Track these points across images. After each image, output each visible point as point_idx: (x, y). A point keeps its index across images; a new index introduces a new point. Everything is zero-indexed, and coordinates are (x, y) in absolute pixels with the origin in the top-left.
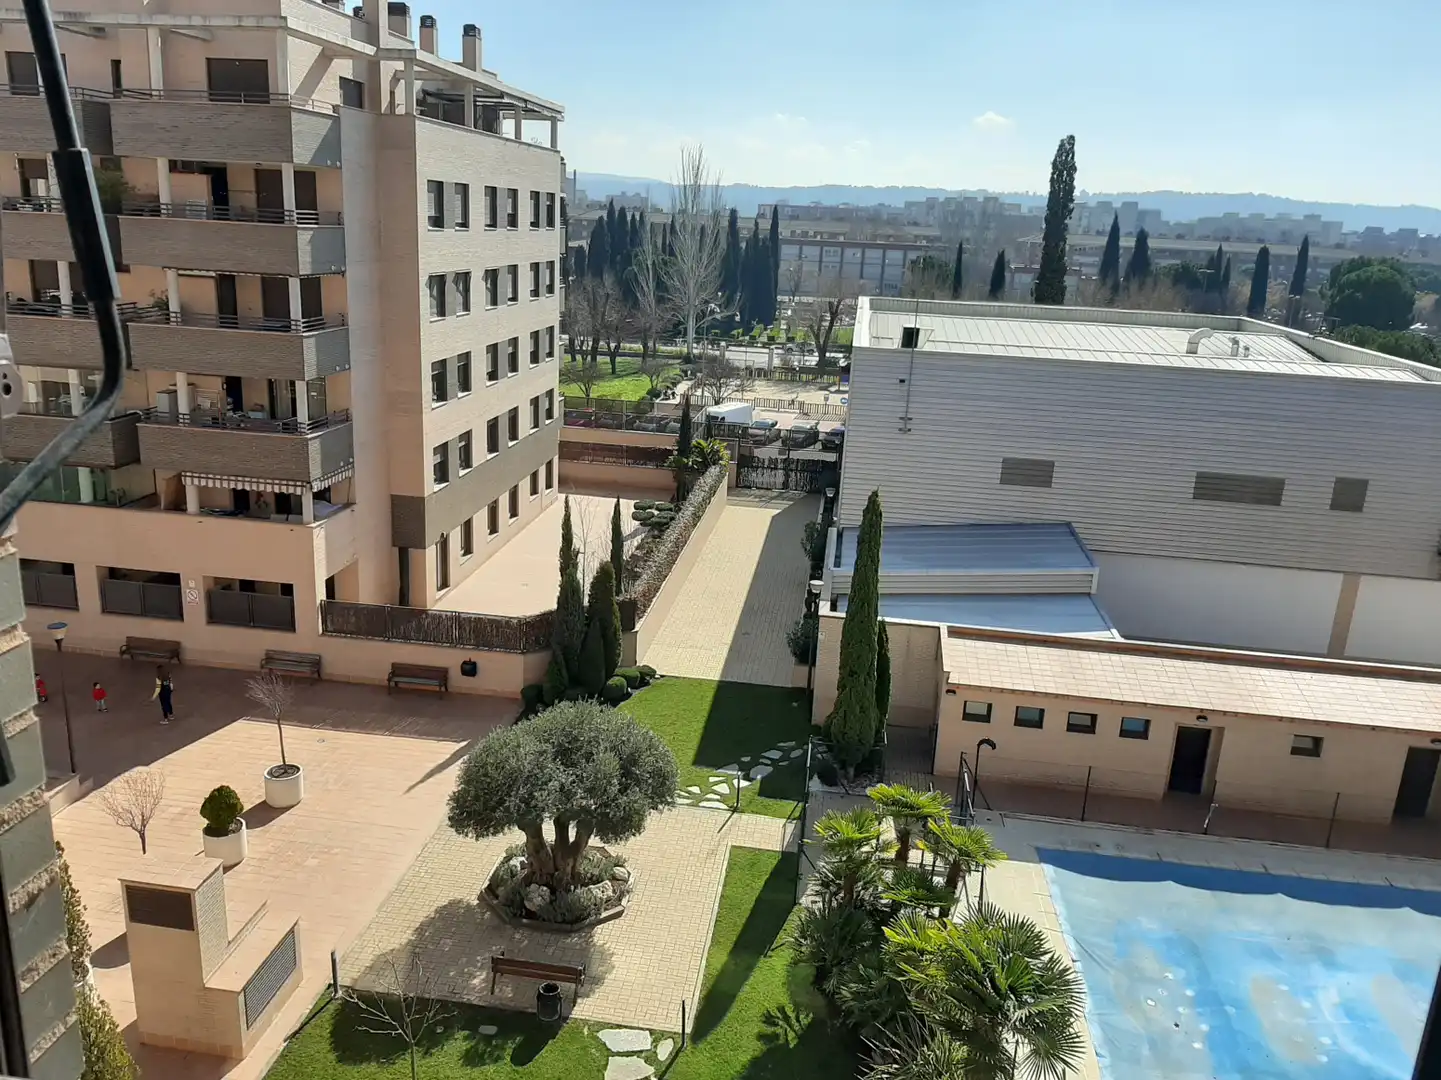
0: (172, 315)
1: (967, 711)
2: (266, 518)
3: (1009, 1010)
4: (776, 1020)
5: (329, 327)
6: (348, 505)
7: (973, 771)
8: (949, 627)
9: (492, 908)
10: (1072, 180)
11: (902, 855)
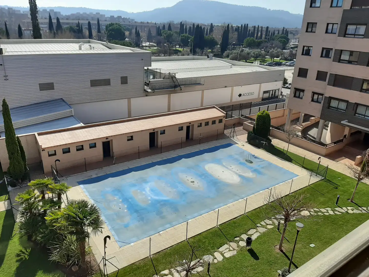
1: (49, 154)
3: (85, 222)
4: (21, 254)
7: (56, 169)
8: (37, 133)
10: (35, 3)
11: (43, 197)
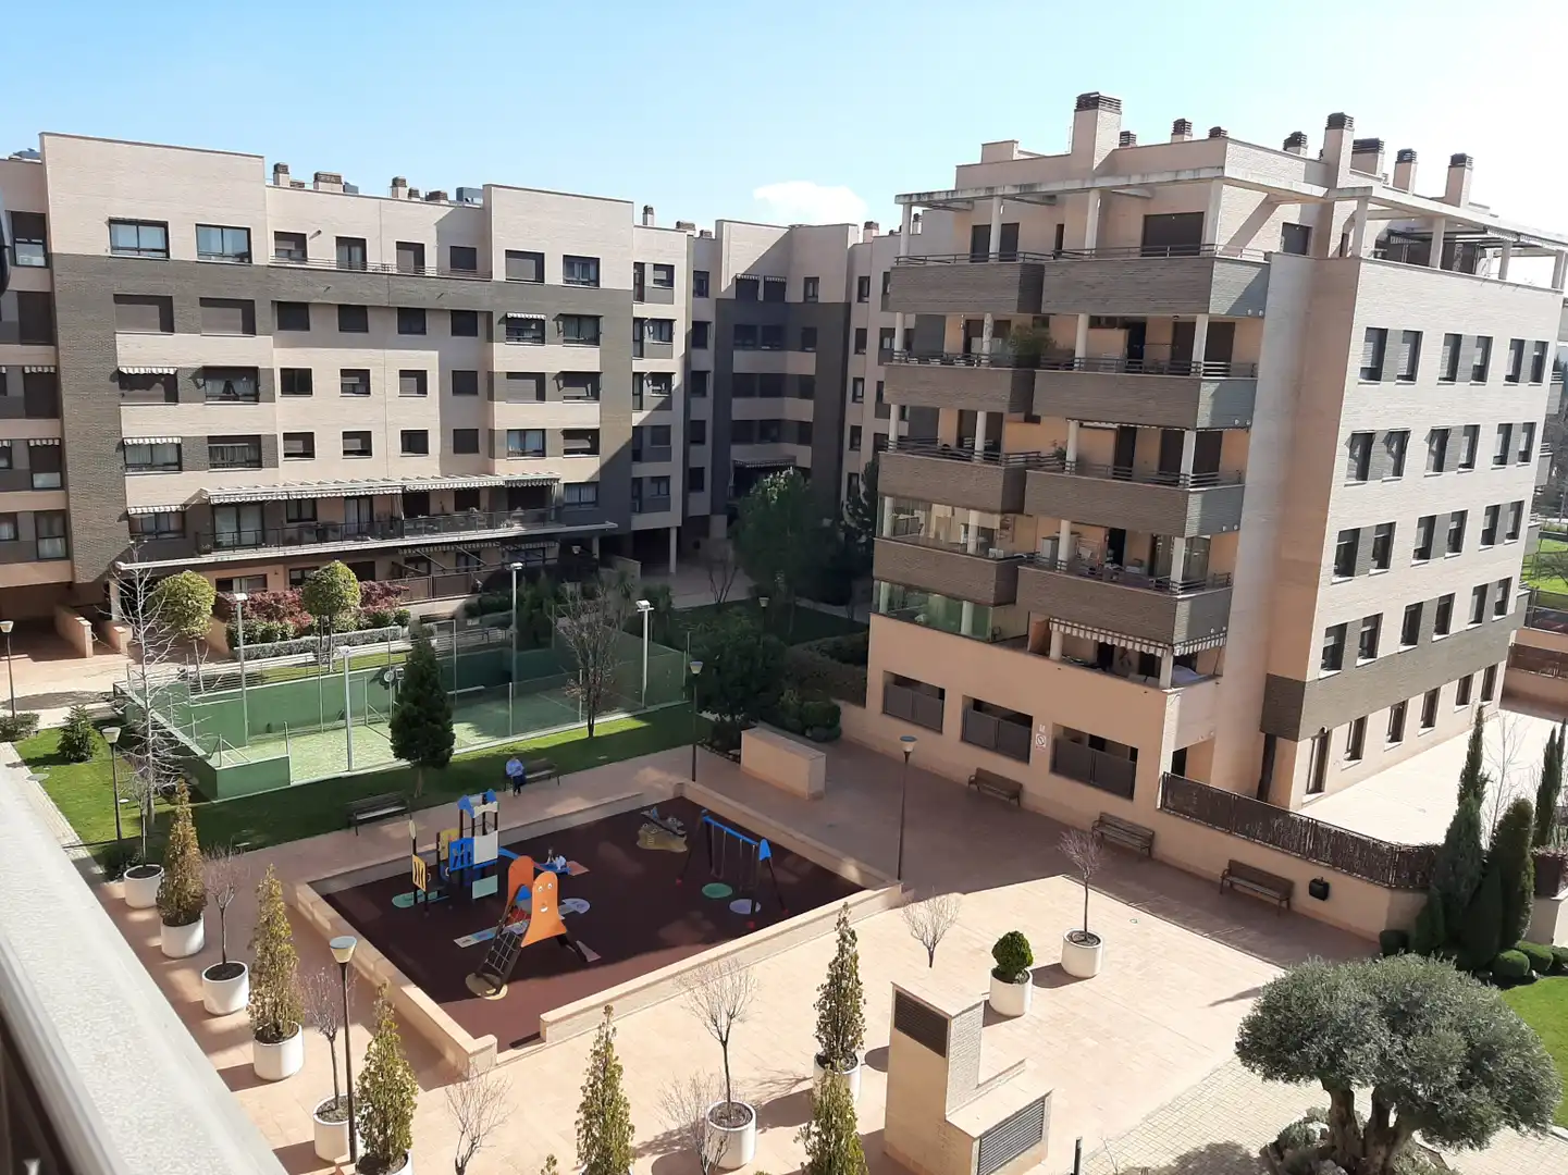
0: (1068, 464)
2: (1124, 676)
5: (1222, 484)
6: (1215, 676)
9: (1272, 1168)
